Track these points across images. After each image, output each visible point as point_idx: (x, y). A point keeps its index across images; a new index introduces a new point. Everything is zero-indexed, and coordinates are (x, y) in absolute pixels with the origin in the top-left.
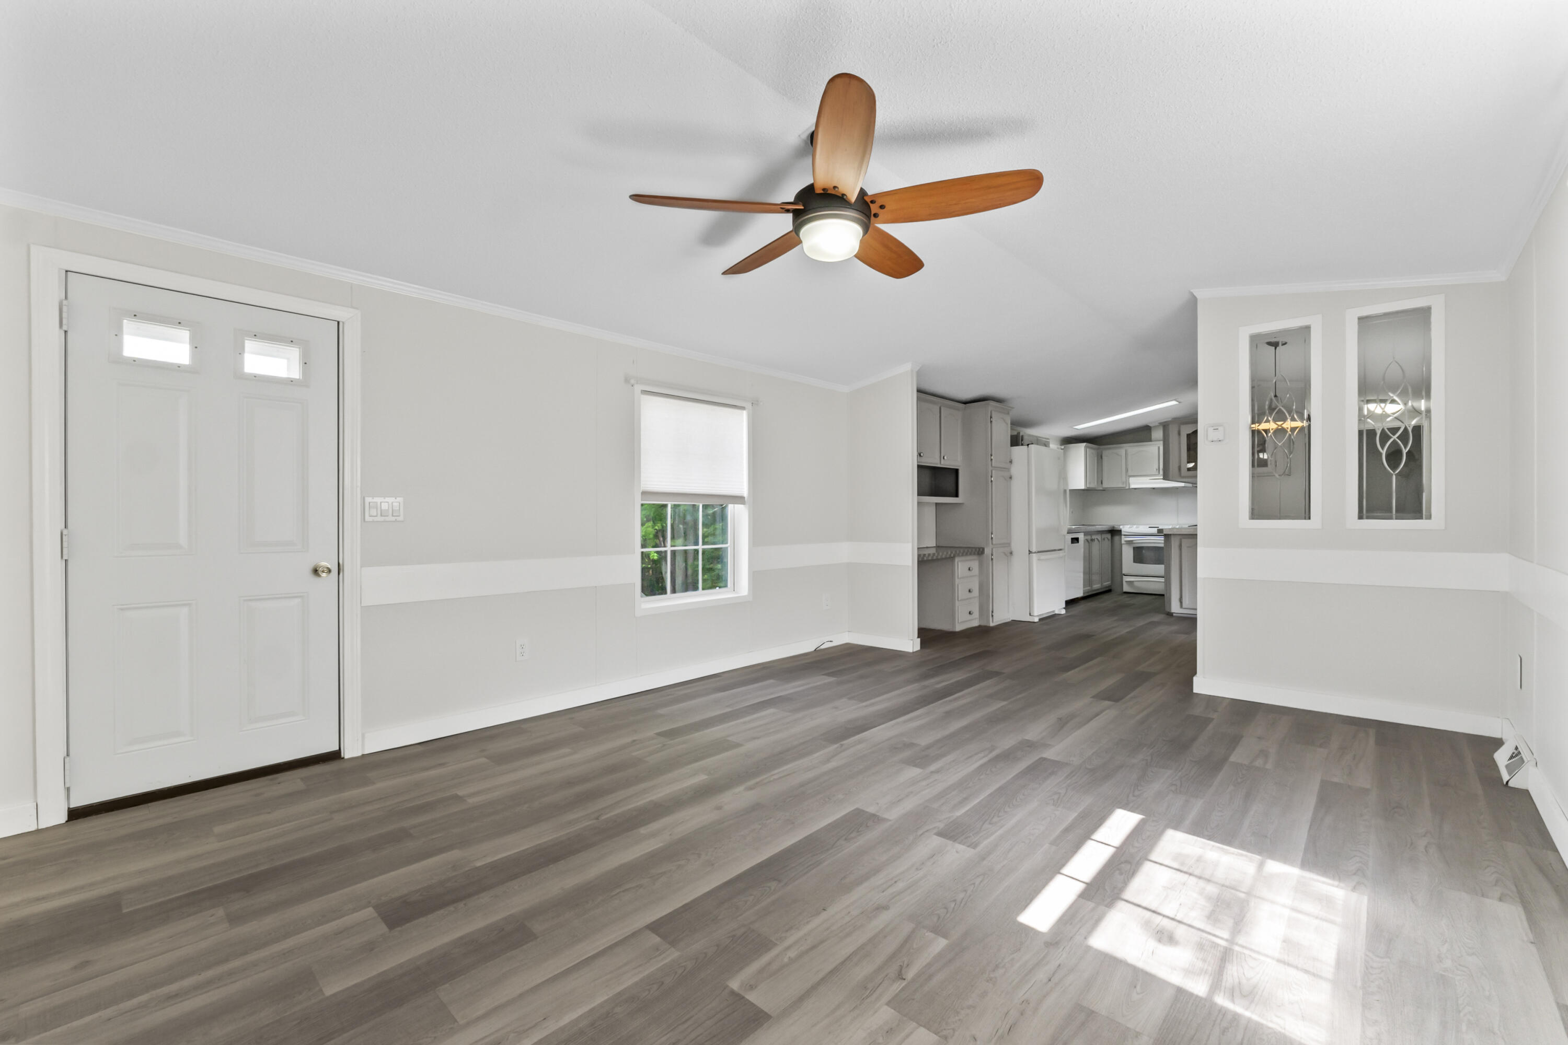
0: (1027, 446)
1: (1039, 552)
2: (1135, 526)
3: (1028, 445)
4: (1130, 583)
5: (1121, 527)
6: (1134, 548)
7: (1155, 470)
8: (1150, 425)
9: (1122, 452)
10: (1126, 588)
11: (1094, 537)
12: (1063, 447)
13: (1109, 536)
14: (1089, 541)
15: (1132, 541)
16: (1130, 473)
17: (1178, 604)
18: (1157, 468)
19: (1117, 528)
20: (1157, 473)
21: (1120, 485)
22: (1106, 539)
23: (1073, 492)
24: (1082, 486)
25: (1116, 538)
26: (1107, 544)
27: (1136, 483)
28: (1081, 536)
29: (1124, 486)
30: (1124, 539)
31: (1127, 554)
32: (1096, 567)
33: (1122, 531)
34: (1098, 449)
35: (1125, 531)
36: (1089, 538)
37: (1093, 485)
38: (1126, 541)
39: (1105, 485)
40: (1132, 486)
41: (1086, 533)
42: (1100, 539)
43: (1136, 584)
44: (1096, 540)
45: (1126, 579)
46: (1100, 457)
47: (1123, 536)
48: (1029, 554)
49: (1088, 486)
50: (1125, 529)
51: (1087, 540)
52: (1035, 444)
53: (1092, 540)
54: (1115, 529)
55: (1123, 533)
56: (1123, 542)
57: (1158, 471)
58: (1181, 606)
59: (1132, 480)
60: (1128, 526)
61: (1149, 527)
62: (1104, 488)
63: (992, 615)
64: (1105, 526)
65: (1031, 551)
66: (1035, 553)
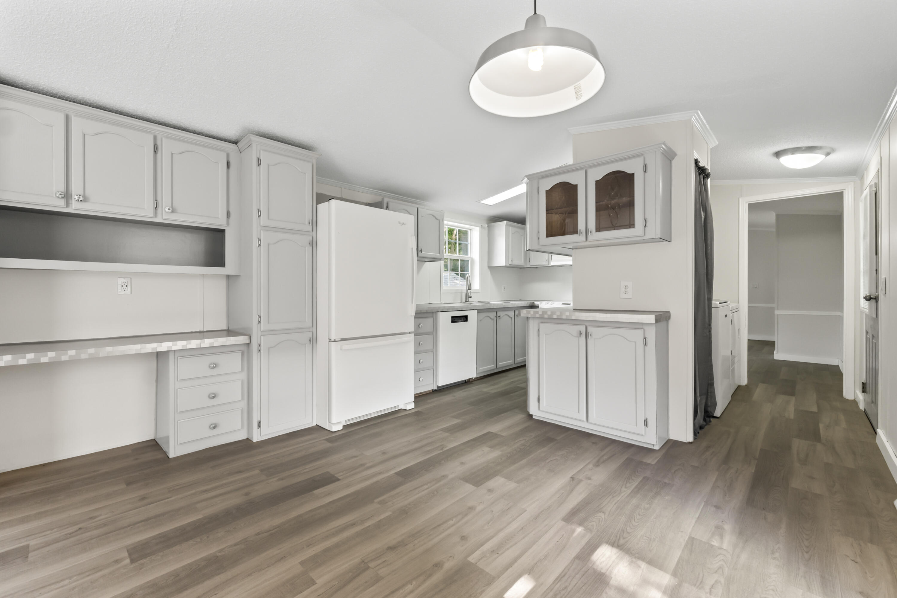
2: (550, 303)
5: (540, 302)
11: (502, 313)
14: (493, 318)
17: (537, 404)
24: (503, 263)
27: (556, 260)
28: (471, 314)
36: (492, 313)
37: (519, 262)
40: (553, 263)
41: (482, 311)
42: (511, 315)
48: (329, 342)
49: (510, 263)
50: (542, 305)
51: (480, 317)
53: (498, 317)
54: (533, 305)
58: (539, 408)
60: (546, 303)
61: (563, 304)
62: (531, 266)
63: (259, 426)
64: (526, 302)
65: (331, 339)
66: (335, 341)
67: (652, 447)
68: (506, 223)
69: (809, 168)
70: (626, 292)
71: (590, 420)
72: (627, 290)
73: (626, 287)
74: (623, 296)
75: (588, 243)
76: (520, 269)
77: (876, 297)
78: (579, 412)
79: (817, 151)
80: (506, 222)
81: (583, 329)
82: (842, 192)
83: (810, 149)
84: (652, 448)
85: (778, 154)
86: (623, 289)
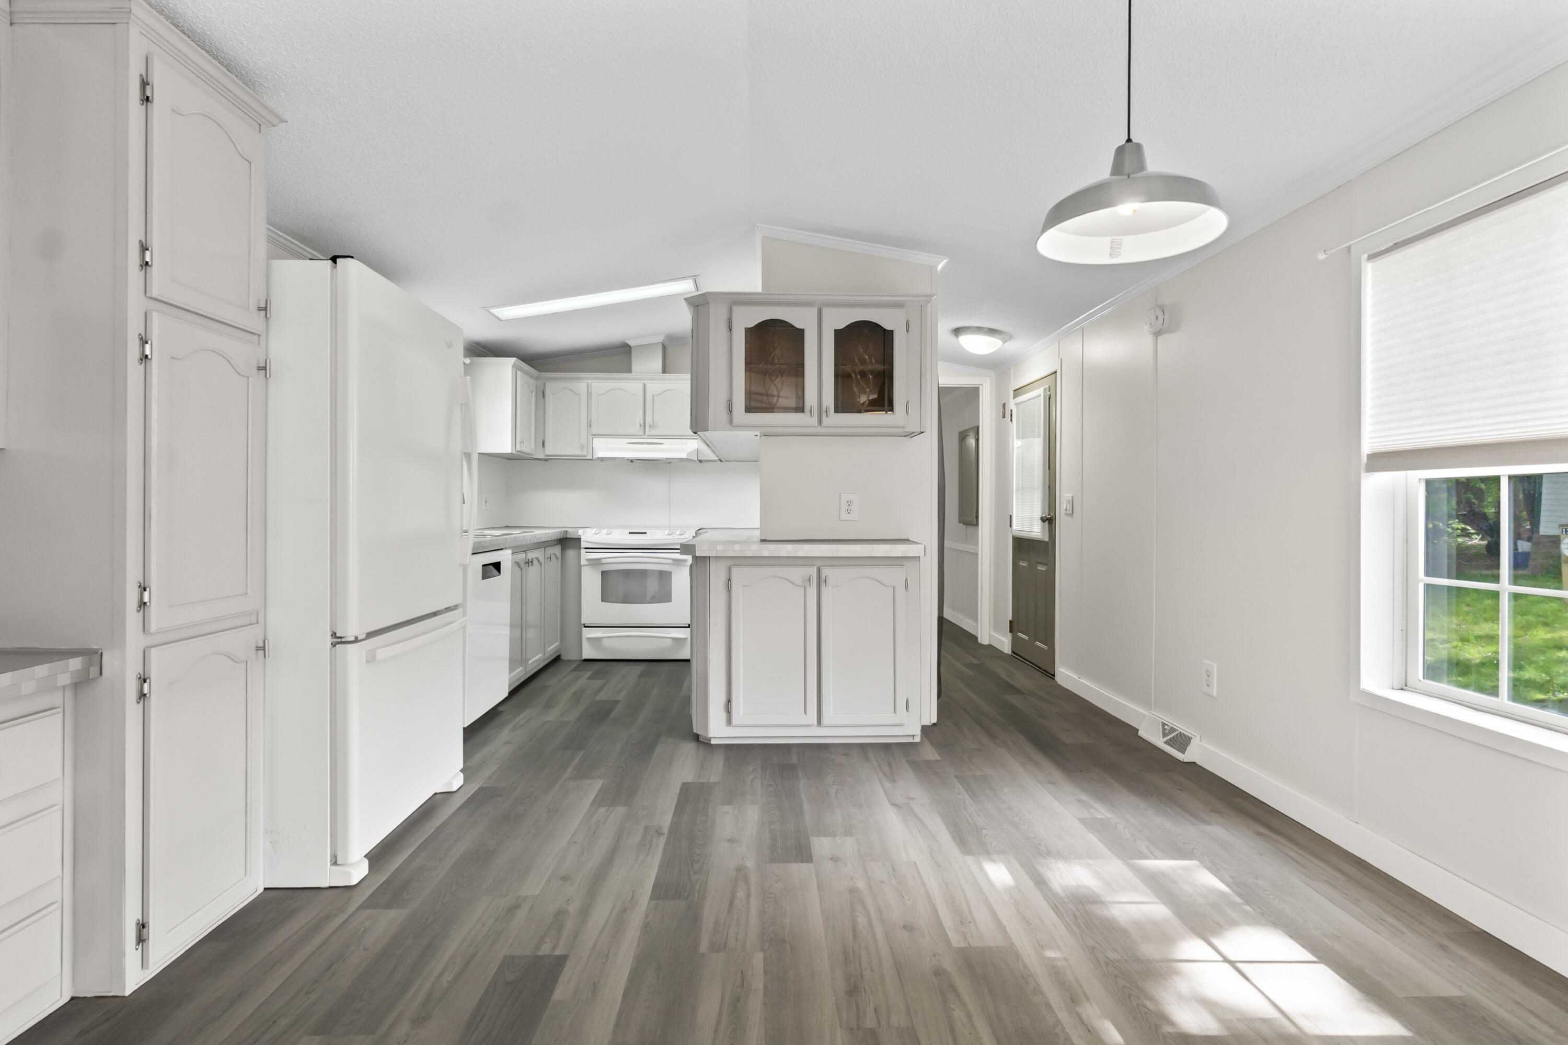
0: (330, 262)
1: (370, 635)
2: (605, 531)
3: (334, 259)
4: (596, 641)
5: (580, 532)
6: (604, 573)
7: (638, 426)
8: (631, 343)
9: (581, 386)
10: (588, 652)
11: (531, 555)
12: (468, 361)
13: (557, 550)
14: (522, 565)
15: (600, 559)
16: (595, 430)
17: (723, 715)
18: (642, 423)
19: (572, 534)
20: (641, 433)
21: (577, 452)
22: (553, 558)
23: (488, 458)
24: (506, 447)
25: (571, 553)
26: (555, 565)
27: (604, 448)
28: (505, 557)
29: (585, 453)
30: (585, 556)
31: (591, 583)
32: (533, 615)
33: (582, 540)
34: (537, 379)
35: (588, 539)
36: (522, 556)
37: (529, 448)
38: (587, 560)
39: (550, 450)
40: (600, 454)
41: (517, 550)
42: (542, 559)
43: (605, 643)
44: (535, 562)
45: (588, 633)
46: (542, 394)
47: (583, 551)
48: (334, 645)
49: (518, 448)
50: (588, 536)
51: (518, 564)
52: (358, 259)
53: (529, 563)
54: (568, 536)
55: (583, 545)
56: (583, 562)
57: (642, 428)
58: (729, 722)
59: (598, 443)
60: (594, 531)
61: (630, 533)
62: (546, 456)
63: (141, 940)
64: (550, 531)
65: (341, 638)
66: (356, 640)
67: (910, 740)
68: (514, 363)
69: (986, 355)
70: (849, 510)
71: (825, 721)
72: (851, 507)
73: (849, 503)
74: (844, 516)
75: (820, 430)
76: (506, 460)
77: (1051, 518)
78: (805, 712)
79: (998, 336)
80: (516, 360)
81: (813, 571)
82: (978, 388)
83: (992, 332)
84: (912, 741)
85: (957, 331)
86: (844, 507)
